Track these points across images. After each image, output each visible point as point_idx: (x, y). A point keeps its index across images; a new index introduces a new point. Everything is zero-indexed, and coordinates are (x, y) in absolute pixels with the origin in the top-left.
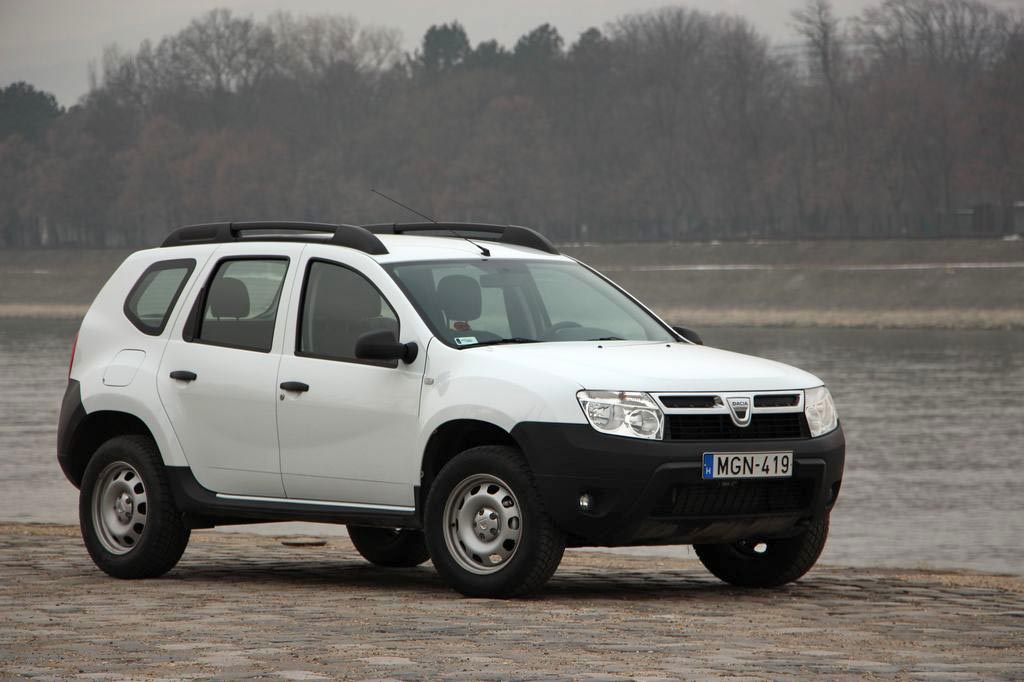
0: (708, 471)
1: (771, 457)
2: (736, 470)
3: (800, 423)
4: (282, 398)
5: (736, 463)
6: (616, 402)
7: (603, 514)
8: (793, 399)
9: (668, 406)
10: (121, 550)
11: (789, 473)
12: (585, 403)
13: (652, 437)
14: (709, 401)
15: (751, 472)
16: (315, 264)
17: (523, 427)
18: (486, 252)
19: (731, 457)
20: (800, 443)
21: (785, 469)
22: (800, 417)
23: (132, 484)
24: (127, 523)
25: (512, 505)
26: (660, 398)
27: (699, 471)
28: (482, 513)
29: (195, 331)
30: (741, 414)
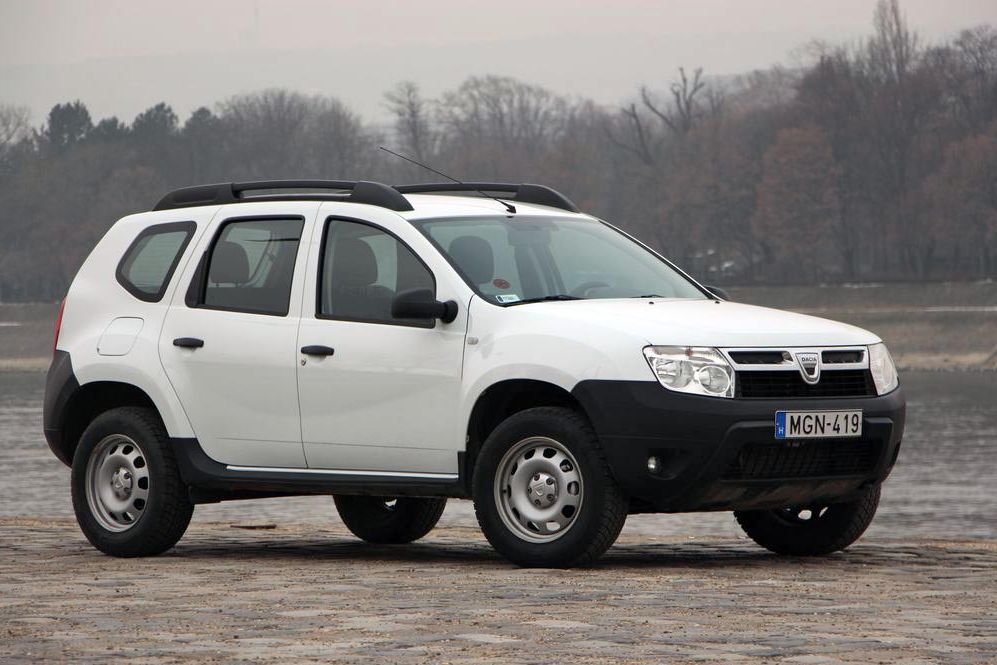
0: (781, 430)
1: (842, 415)
2: (808, 430)
3: (866, 381)
4: (304, 363)
5: (808, 422)
6: (684, 358)
7: (673, 476)
8: (857, 355)
9: (739, 362)
10: (121, 527)
12: (651, 359)
13: (723, 395)
14: (777, 356)
15: (823, 432)
16: (333, 223)
17: (585, 386)
18: (512, 209)
19: (803, 416)
20: (869, 400)
21: (855, 428)
22: (865, 375)
23: (131, 457)
24: (125, 498)
25: (571, 469)
26: (730, 353)
27: (772, 430)
28: (537, 478)
29: (198, 296)
30: (811, 371)
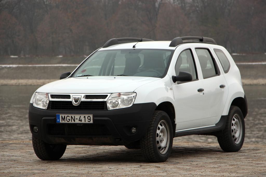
0: (58, 120)
2: (68, 120)
3: (105, 105)
5: (68, 118)
9: (53, 98)
11: (92, 122)
15: (74, 121)
19: (66, 116)
21: (89, 121)
26: (51, 95)
27: (55, 120)
30: (76, 101)
